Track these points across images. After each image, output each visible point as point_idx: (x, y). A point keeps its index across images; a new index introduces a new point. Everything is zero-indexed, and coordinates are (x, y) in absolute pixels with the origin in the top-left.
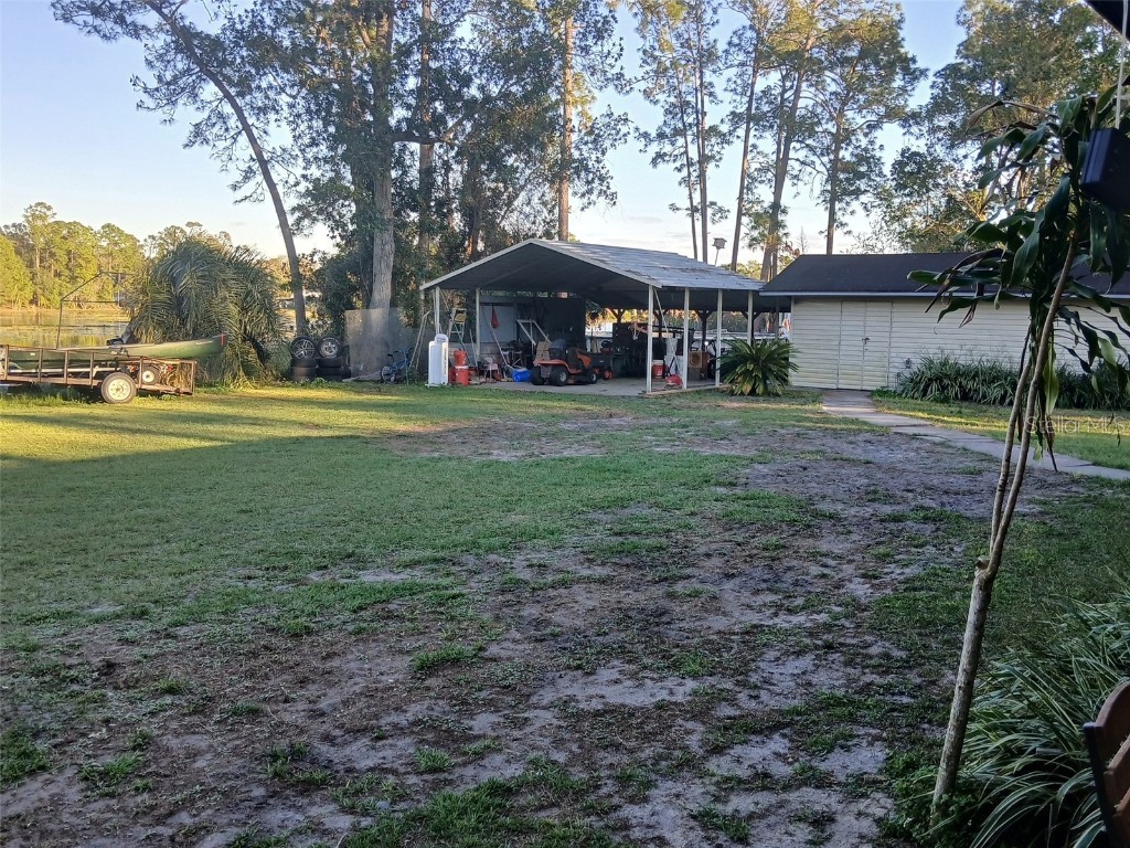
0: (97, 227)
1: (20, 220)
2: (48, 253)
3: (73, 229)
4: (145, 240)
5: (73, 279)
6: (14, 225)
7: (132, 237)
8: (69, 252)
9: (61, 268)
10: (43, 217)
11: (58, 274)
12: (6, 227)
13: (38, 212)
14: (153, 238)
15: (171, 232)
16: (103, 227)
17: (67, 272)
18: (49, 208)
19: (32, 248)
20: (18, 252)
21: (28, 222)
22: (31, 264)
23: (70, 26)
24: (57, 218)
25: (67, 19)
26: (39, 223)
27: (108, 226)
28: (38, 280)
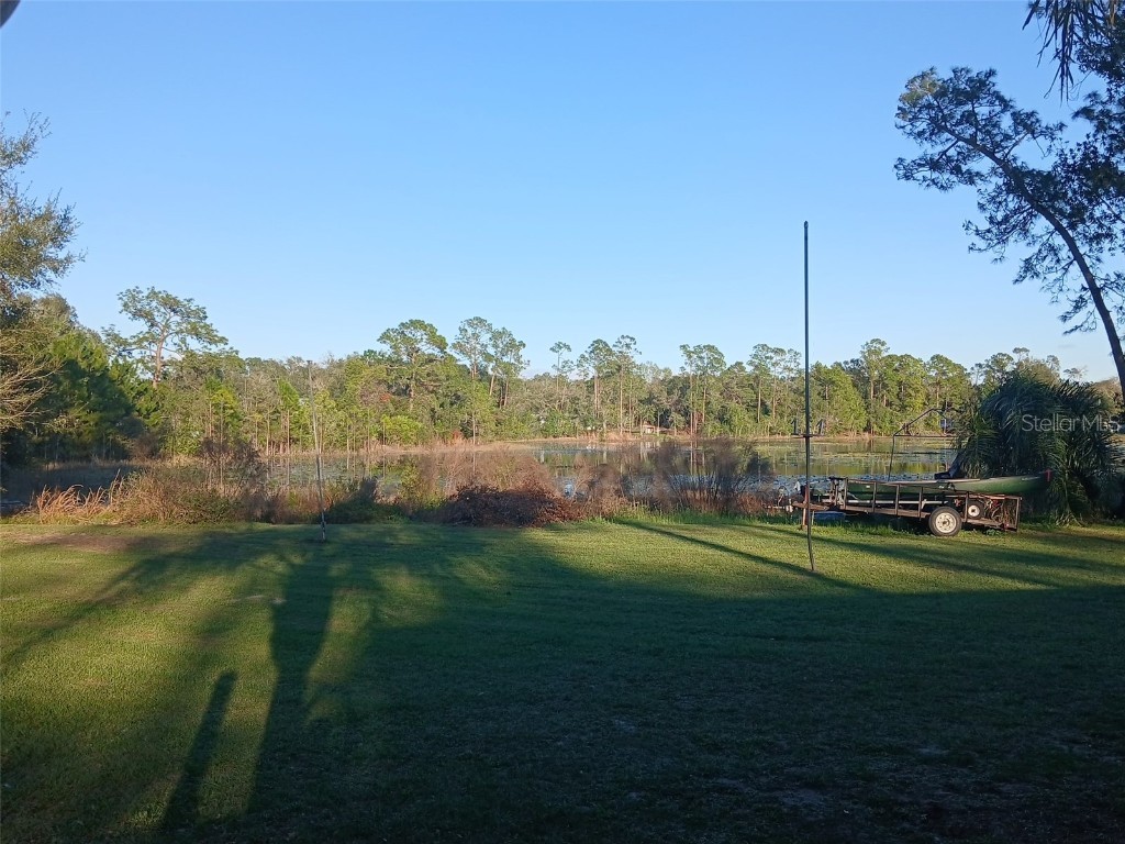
0: (926, 359)
1: (857, 356)
2: (881, 383)
3: (904, 361)
4: (972, 369)
5: (903, 408)
6: (852, 361)
7: (959, 366)
8: (900, 383)
9: (893, 399)
10: (877, 352)
11: (889, 404)
12: (846, 363)
13: (874, 347)
14: (980, 366)
15: (998, 361)
16: (932, 359)
17: (897, 402)
18: (883, 344)
19: (867, 381)
20: (855, 386)
21: (865, 357)
22: (865, 397)
23: (911, 182)
24: (890, 352)
25: (907, 177)
26: (874, 357)
27: (937, 357)
28: (872, 410)
